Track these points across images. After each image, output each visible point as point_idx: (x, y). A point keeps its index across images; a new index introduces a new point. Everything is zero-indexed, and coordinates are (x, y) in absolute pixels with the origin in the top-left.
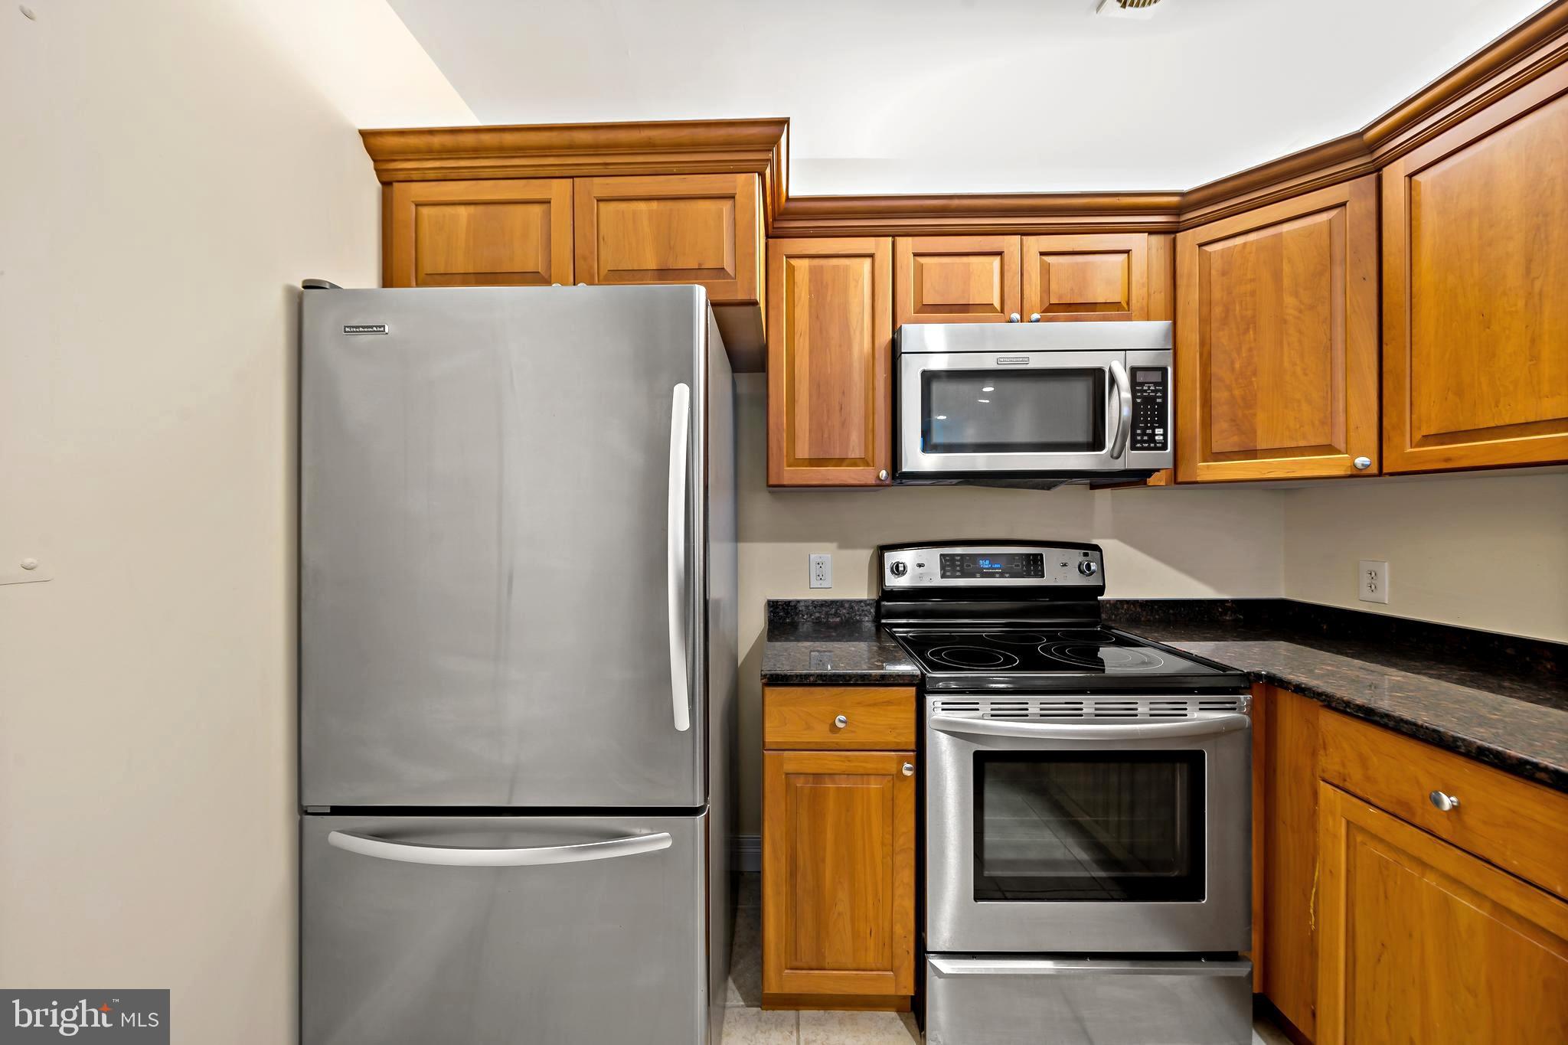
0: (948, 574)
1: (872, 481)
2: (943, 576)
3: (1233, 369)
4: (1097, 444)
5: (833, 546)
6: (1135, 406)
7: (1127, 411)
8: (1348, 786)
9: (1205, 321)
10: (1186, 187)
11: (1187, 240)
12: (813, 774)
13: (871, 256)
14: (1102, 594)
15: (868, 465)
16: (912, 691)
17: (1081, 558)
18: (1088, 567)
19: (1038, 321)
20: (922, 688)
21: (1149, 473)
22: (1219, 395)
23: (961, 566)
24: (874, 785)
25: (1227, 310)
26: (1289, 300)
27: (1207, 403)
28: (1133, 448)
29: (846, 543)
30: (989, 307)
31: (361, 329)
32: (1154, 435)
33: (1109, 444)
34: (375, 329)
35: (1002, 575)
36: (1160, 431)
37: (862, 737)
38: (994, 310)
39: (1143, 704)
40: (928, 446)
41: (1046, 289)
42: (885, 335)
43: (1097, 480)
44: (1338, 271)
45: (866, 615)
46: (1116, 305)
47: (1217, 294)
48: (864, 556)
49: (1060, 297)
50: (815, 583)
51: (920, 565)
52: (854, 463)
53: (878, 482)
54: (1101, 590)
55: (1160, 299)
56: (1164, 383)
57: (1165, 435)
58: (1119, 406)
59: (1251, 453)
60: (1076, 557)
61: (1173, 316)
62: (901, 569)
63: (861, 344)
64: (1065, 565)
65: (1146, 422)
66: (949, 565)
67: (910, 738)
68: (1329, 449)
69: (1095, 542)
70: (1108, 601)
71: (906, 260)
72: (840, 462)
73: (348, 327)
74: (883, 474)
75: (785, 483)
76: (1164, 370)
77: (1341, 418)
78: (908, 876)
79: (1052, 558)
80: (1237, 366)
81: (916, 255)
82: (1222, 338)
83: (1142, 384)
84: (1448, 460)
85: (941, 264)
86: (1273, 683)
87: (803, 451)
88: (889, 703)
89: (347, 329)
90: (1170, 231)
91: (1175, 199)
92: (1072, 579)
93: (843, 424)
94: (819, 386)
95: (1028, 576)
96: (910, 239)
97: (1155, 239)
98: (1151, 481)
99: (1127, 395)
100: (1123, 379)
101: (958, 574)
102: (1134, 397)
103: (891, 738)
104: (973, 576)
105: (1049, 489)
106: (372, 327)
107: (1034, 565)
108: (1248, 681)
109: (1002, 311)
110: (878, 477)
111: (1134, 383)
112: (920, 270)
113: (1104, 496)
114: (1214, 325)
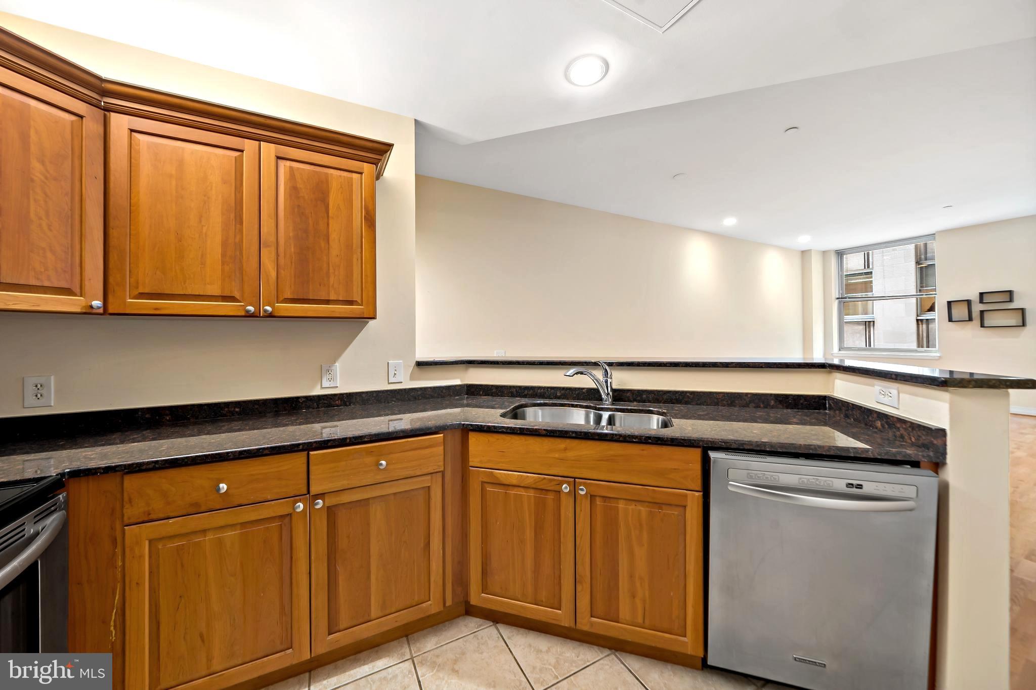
68: (65, 291)
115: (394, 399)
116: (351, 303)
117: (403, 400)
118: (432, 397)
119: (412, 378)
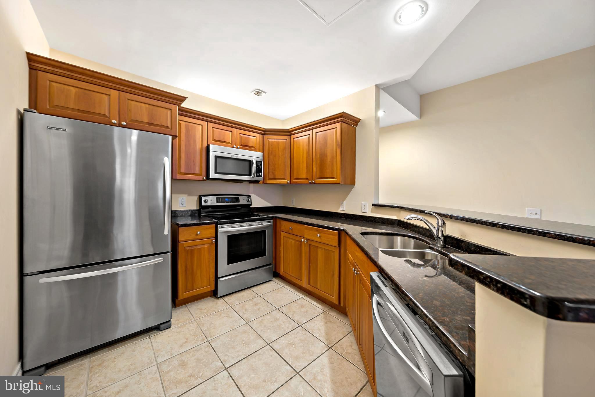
0: (218, 202)
1: (201, 179)
2: (217, 203)
3: (272, 163)
4: (250, 175)
5: (186, 195)
6: (257, 168)
7: (255, 169)
8: (284, 231)
9: (268, 153)
10: (266, 128)
11: (266, 137)
12: (191, 246)
13: (202, 125)
14: (251, 206)
15: (200, 175)
16: (214, 225)
17: (247, 198)
18: (249, 200)
19: (239, 148)
20: (217, 224)
21: (259, 181)
22: (270, 168)
23: (221, 200)
24: (206, 246)
25: (272, 152)
26: (280, 153)
27: (269, 169)
28: (256, 176)
29: (190, 194)
30: (229, 143)
31: (55, 129)
32: (260, 174)
33: (252, 175)
34: (61, 129)
35: (231, 202)
36: (261, 173)
37: (203, 236)
38: (230, 143)
39: (257, 223)
40: (216, 172)
41: (241, 142)
42: (205, 145)
43: (250, 182)
44: (286, 150)
45: (196, 213)
46: (254, 147)
47: (270, 149)
48: (195, 198)
49: (244, 143)
50: (181, 205)
51: (211, 200)
52: (197, 175)
53: (203, 180)
54: (251, 205)
55: (261, 147)
56: (262, 164)
57: (262, 174)
58: (254, 168)
59: (275, 179)
60: (246, 198)
61: (263, 152)
62: (207, 201)
63: (198, 146)
64: (244, 200)
65: (259, 171)
66: (218, 200)
67: (214, 235)
68: (284, 179)
69: (250, 195)
70: (252, 208)
71: (210, 129)
72: (193, 174)
73: (49, 127)
74: (205, 178)
75: (178, 178)
76: (261, 162)
77: (286, 174)
78: (213, 264)
79: (241, 198)
80: (273, 163)
81: (213, 127)
82: (271, 157)
83: (258, 164)
84: (296, 182)
85: (219, 131)
86: (276, 217)
87: (183, 170)
88: (209, 228)
89: (48, 128)
90: (264, 134)
91: (264, 129)
92: (245, 203)
93: (194, 165)
94: (187, 154)
95: (236, 202)
96: (211, 123)
97: (261, 135)
98: (260, 182)
99: (255, 166)
100: (255, 163)
101: (221, 202)
102: (257, 166)
103: (210, 236)
104: (224, 202)
105: (241, 183)
106: (60, 129)
107: (237, 200)
108: (272, 218)
109: (232, 144)
110: (203, 179)
111: (257, 164)
112: (213, 131)
113: (252, 185)
114: (270, 155)
115: (362, 220)
116: (333, 178)
117: (366, 221)
118: (379, 222)
119: (372, 212)
